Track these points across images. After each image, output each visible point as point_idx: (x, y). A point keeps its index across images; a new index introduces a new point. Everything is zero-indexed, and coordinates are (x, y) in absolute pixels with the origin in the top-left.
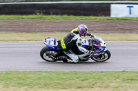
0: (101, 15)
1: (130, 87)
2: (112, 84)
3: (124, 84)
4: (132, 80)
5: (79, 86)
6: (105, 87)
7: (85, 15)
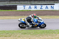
0: (13, 10)
1: (24, 36)
2: (17, 35)
3: (22, 35)
4: (25, 33)
5: (5, 36)
6: (15, 36)
7: (7, 10)
